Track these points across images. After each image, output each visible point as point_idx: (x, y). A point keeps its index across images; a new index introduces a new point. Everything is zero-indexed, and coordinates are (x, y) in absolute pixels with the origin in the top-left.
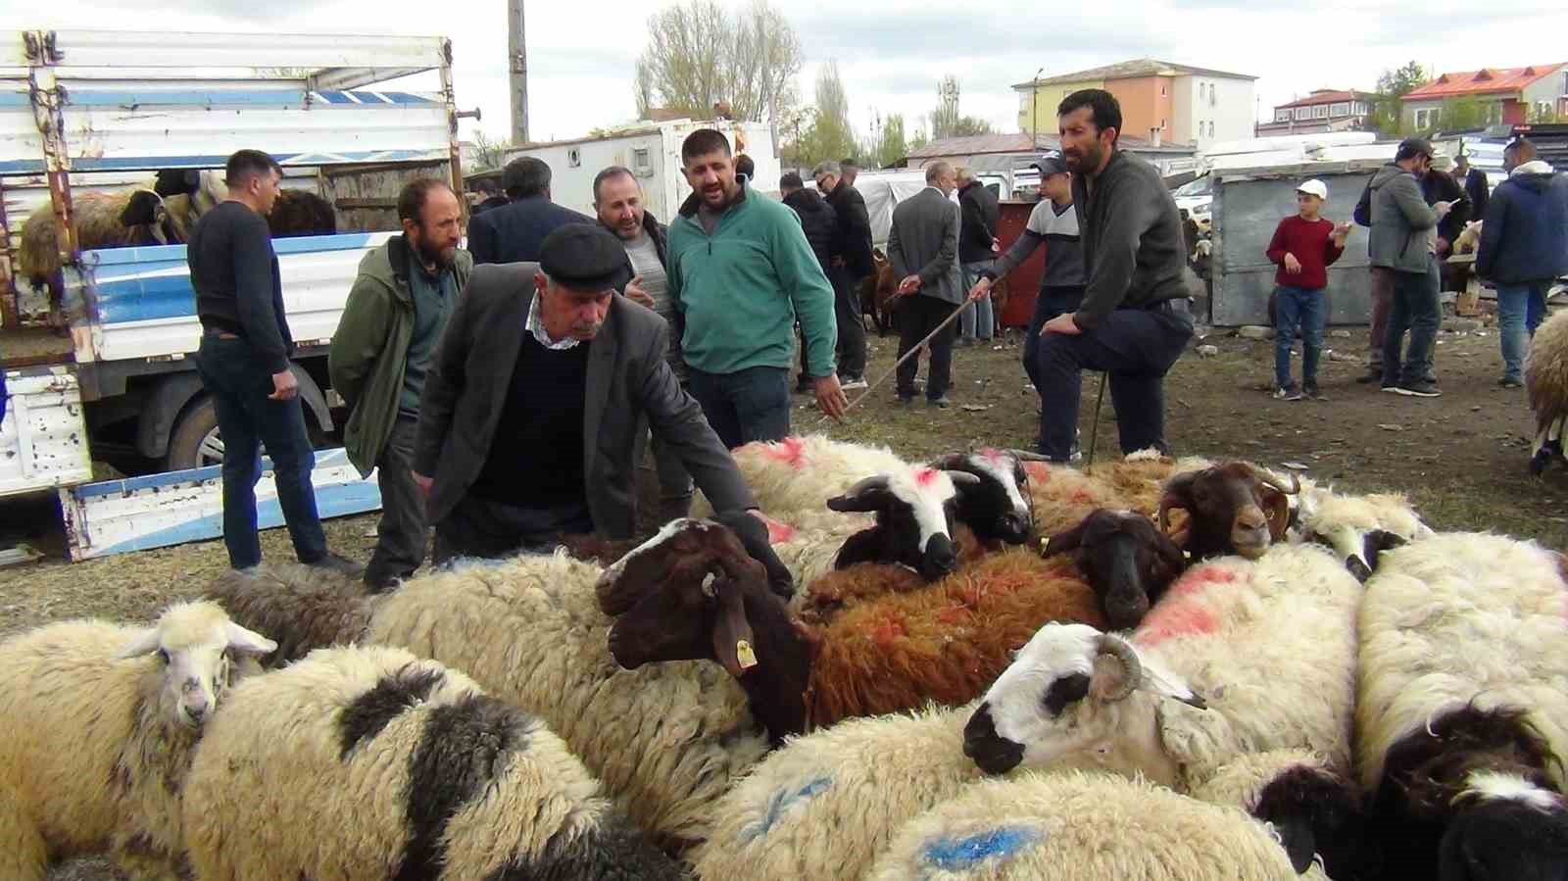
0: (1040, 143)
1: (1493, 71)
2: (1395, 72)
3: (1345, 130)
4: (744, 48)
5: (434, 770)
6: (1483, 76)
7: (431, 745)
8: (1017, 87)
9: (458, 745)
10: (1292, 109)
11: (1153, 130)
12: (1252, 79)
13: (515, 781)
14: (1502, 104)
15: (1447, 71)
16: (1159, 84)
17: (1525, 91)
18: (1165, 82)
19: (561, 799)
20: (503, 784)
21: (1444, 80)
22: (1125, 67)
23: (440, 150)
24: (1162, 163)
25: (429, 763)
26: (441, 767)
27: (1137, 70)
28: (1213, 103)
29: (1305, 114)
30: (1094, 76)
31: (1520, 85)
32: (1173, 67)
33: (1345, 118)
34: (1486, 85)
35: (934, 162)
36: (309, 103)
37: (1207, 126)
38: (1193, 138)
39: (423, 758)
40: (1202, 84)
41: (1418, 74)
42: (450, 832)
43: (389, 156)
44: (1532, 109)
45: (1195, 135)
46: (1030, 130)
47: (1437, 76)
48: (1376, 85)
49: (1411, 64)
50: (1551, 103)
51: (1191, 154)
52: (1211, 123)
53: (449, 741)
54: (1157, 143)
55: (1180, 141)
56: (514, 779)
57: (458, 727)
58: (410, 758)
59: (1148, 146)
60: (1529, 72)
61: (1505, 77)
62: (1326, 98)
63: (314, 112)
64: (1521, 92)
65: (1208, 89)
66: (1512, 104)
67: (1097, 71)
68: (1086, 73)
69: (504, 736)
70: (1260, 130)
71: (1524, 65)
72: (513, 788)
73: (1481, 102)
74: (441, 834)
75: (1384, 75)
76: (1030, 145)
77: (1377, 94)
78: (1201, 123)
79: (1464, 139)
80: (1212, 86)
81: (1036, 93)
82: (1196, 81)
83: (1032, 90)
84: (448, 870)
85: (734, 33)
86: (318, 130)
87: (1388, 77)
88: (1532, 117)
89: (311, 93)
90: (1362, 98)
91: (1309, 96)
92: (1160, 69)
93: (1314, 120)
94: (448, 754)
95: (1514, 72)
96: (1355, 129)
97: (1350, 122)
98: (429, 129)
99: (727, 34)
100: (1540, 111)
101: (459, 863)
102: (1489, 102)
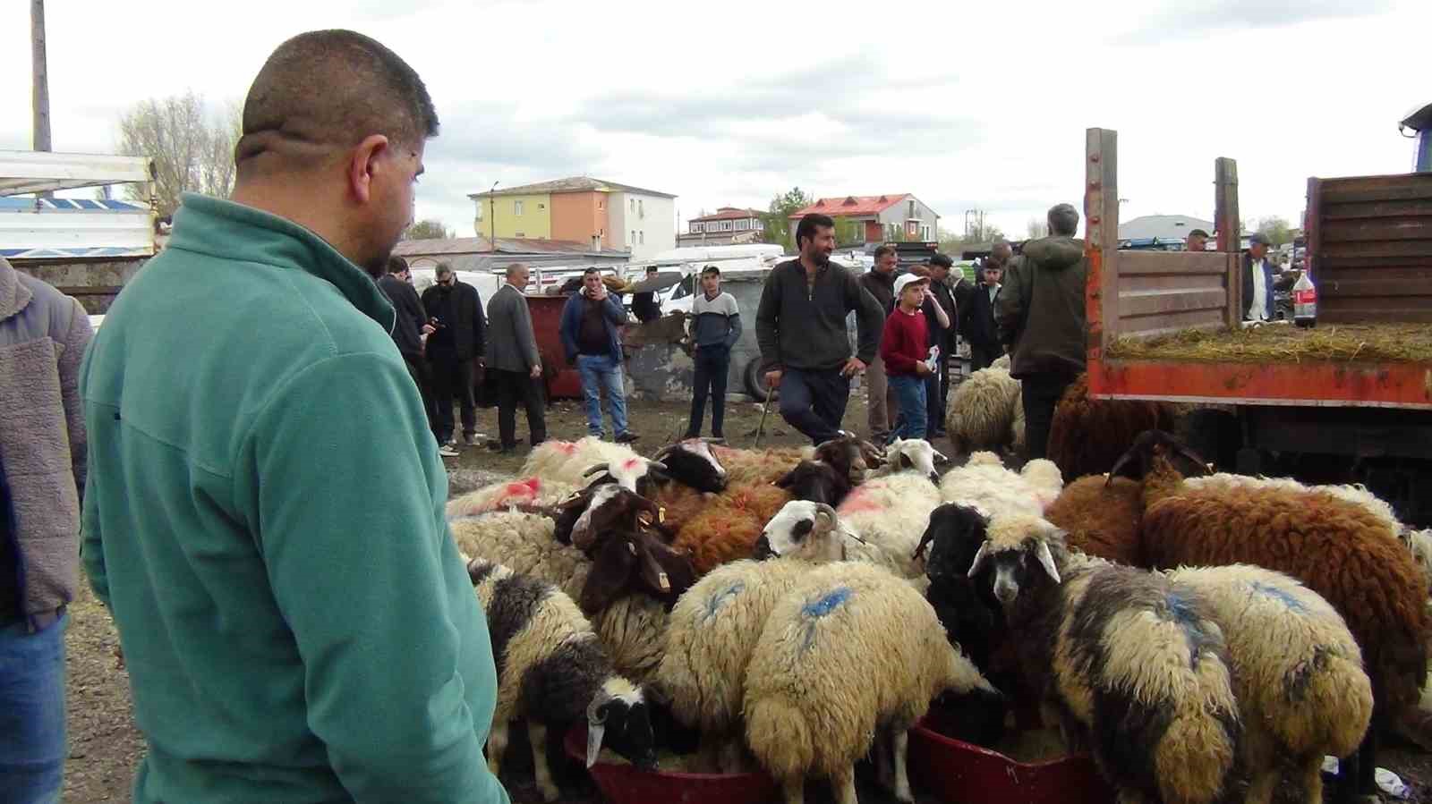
0: (498, 245)
1: (857, 198)
2: (784, 196)
3: (748, 243)
4: (222, 152)
5: (501, 613)
6: (850, 201)
7: (499, 599)
8: (473, 197)
9: (514, 597)
10: (703, 223)
11: (594, 237)
12: (671, 197)
13: (542, 617)
14: (865, 224)
15: (823, 196)
16: (597, 199)
17: (881, 214)
18: (602, 197)
19: (567, 625)
20: (534, 619)
21: (820, 203)
22: (567, 182)
23: (145, 248)
24: (618, 267)
25: (499, 608)
26: (505, 610)
27: (577, 186)
28: (642, 216)
29: (713, 227)
30: (541, 190)
31: (877, 210)
32: (607, 184)
33: (746, 231)
34: (852, 209)
35: (512, 263)
36: (39, 208)
37: (638, 234)
38: (628, 245)
39: (494, 606)
40: (632, 200)
41: (801, 198)
42: (509, 647)
43: (103, 253)
44: (887, 229)
45: (628, 242)
46: (489, 235)
47: (816, 200)
48: (769, 205)
49: (796, 189)
50: (900, 225)
51: (627, 259)
52: (641, 233)
53: (509, 596)
54: (598, 249)
55: (618, 248)
56: (541, 615)
57: (513, 589)
58: (488, 607)
59: (590, 251)
60: (883, 200)
61: (866, 203)
62: (729, 215)
63: (43, 215)
64: (878, 215)
65: (636, 201)
66: (873, 225)
67: (542, 185)
68: (533, 186)
69: (538, 593)
70: (680, 240)
71: (879, 193)
72: (540, 620)
73: (851, 222)
74: (505, 648)
75: (775, 199)
76: (489, 248)
77: (771, 213)
78: (633, 232)
79: (854, 252)
80: (640, 201)
81: (492, 202)
82: (627, 198)
83: (489, 200)
84: (507, 669)
85: (212, 136)
86: (48, 230)
87: (778, 200)
88: (887, 237)
89: (41, 200)
90: (758, 215)
91: (715, 213)
92: (597, 186)
93: (721, 233)
94: (509, 603)
95: (872, 199)
96: (755, 241)
97: (751, 235)
98: (136, 231)
99: (206, 138)
100: (893, 230)
101: (513, 665)
102: (855, 222)
